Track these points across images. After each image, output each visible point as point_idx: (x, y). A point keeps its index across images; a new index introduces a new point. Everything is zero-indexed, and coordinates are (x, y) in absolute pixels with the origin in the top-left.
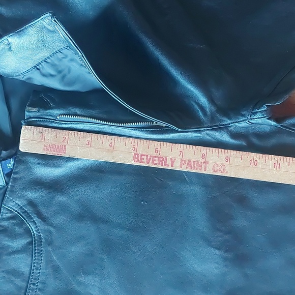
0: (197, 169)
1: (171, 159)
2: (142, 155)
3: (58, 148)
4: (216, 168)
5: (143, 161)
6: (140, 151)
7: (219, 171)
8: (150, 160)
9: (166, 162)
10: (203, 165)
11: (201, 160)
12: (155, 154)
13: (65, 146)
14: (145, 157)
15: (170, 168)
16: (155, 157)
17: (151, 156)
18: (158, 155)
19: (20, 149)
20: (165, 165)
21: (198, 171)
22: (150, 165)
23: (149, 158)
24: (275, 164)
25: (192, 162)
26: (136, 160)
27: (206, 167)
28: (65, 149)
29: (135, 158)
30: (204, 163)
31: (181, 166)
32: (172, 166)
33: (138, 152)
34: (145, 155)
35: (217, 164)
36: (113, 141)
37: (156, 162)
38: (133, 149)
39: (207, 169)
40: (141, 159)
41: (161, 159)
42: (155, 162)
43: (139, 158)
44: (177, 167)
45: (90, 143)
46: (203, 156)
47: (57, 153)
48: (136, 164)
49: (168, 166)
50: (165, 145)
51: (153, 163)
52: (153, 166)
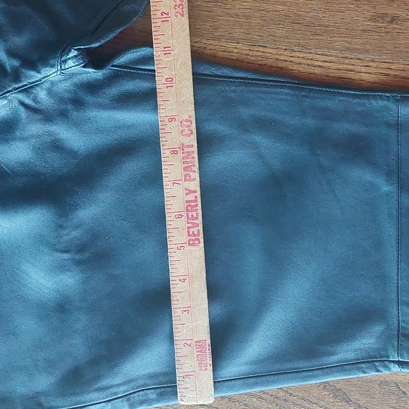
0: (193, 158)
1: (187, 194)
2: (189, 235)
3: (201, 351)
4: (187, 132)
5: (196, 233)
6: (185, 238)
7: (190, 128)
8: (194, 223)
9: (192, 201)
10: (186, 150)
11: (180, 155)
12: (184, 218)
13: (196, 342)
14: (191, 230)
15: (198, 194)
16: (188, 216)
17: (188, 223)
18: (184, 214)
19: (211, 402)
20: (196, 201)
21: (196, 155)
22: (200, 221)
23: (190, 225)
24: (165, 54)
25: (186, 165)
26: (197, 242)
27: (188, 146)
28: (199, 342)
29: (193, 245)
30: (183, 150)
31: (195, 179)
32: (195, 192)
33: (186, 241)
34: (189, 232)
35: (182, 132)
36: (177, 279)
37: (194, 214)
38: (182, 248)
39: (192, 143)
40: (194, 235)
41: (189, 208)
42: (195, 216)
43: (194, 238)
44: (195, 185)
45: (185, 309)
46: (174, 152)
47: (207, 351)
48: (202, 240)
49: (196, 197)
50: (169, 207)
51: (197, 218)
52: (200, 217)
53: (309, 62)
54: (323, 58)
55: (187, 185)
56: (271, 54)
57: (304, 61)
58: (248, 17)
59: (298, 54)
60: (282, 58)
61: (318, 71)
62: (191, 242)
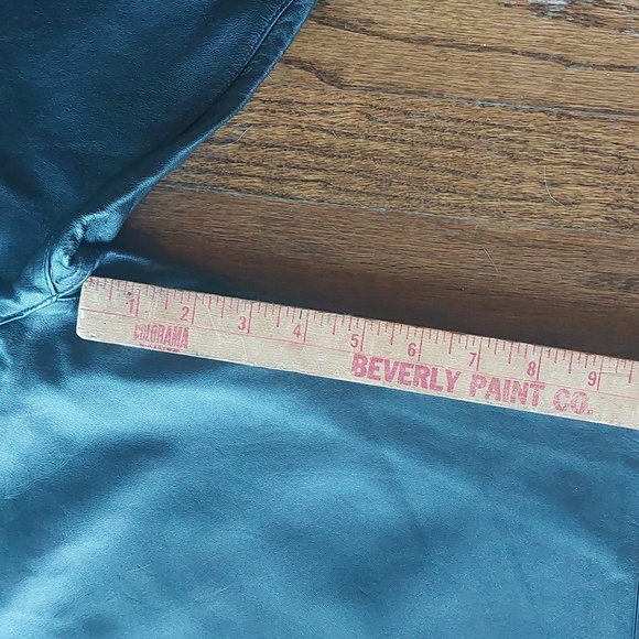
0: (513, 400)
1: (449, 373)
2: (374, 360)
3: (169, 334)
4: (563, 400)
5: (376, 373)
6: (371, 350)
7: (569, 408)
8: (394, 372)
9: (434, 380)
10: (531, 391)
11: (524, 378)
12: (407, 358)
13: (186, 330)
14: (382, 365)
15: (444, 394)
16: (409, 365)
17: (396, 363)
18: (414, 360)
19: (79, 333)
20: (432, 386)
21: (517, 406)
22: (395, 385)
23: (391, 366)
25: (502, 383)
26: (359, 370)
27: (536, 397)
28: (186, 336)
29: (355, 365)
30: (532, 386)
31: (473, 393)
32: (450, 389)
33: (365, 352)
34: (380, 360)
35: (566, 392)
36: (303, 322)
37: (410, 378)
38: (354, 342)
39: (541, 402)
40: (373, 368)
41: (423, 372)
42: (406, 378)
43: (367, 367)
44: (462, 393)
45: (247, 325)
46: (531, 369)
47: (166, 346)
48: (359, 380)
49: (440, 388)
50: (434, 337)
51: (401, 380)
52: (402, 388)
55: (466, 377)
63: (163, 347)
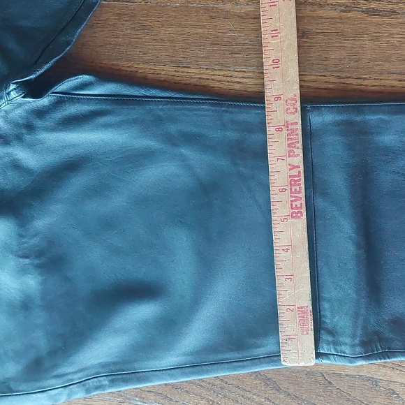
0: (297, 134)
1: (290, 169)
2: (292, 208)
3: (302, 317)
4: (292, 110)
5: (299, 206)
6: (288, 211)
7: (295, 106)
8: (296, 197)
9: (295, 176)
10: (291, 127)
11: (285, 132)
12: (288, 192)
13: (298, 308)
14: (294, 204)
15: (302, 169)
16: (291, 189)
17: (291, 197)
18: (288, 188)
19: (313, 364)
20: (299, 176)
21: (300, 132)
22: (303, 194)
23: (293, 199)
24: (272, 37)
25: (290, 142)
26: (299, 215)
27: (292, 124)
28: (301, 308)
29: (296, 217)
30: (288, 127)
31: (298, 155)
32: (298, 167)
33: (289, 214)
34: (292, 205)
35: (287, 110)
36: (281, 248)
37: (297, 188)
38: (285, 220)
39: (295, 121)
40: (297, 208)
42: (298, 190)
43: (296, 211)
44: (299, 161)
45: (288, 277)
46: (279, 130)
47: (309, 317)
48: (305, 213)
49: (299, 172)
50: (273, 181)
51: (299, 192)
52: (303, 191)
53: (228, 79)
54: (241, 75)
55: (290, 160)
56: (194, 74)
57: (224, 78)
58: (172, 41)
59: (218, 73)
60: (204, 77)
61: (237, 87)
62: (294, 215)
63: (310, 318)
